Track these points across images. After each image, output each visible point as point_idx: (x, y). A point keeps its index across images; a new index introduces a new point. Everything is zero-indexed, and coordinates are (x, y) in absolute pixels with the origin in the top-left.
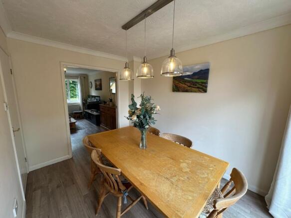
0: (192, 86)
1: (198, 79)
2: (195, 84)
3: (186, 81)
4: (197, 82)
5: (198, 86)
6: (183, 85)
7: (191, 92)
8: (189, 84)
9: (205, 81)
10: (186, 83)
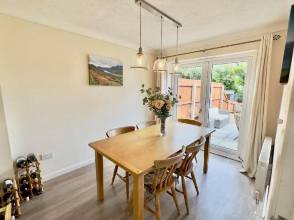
0: (112, 79)
1: (117, 73)
2: (114, 78)
3: (106, 74)
4: (115, 77)
5: (117, 80)
6: (104, 78)
7: (112, 85)
8: (109, 78)
9: (121, 76)
10: (106, 76)
